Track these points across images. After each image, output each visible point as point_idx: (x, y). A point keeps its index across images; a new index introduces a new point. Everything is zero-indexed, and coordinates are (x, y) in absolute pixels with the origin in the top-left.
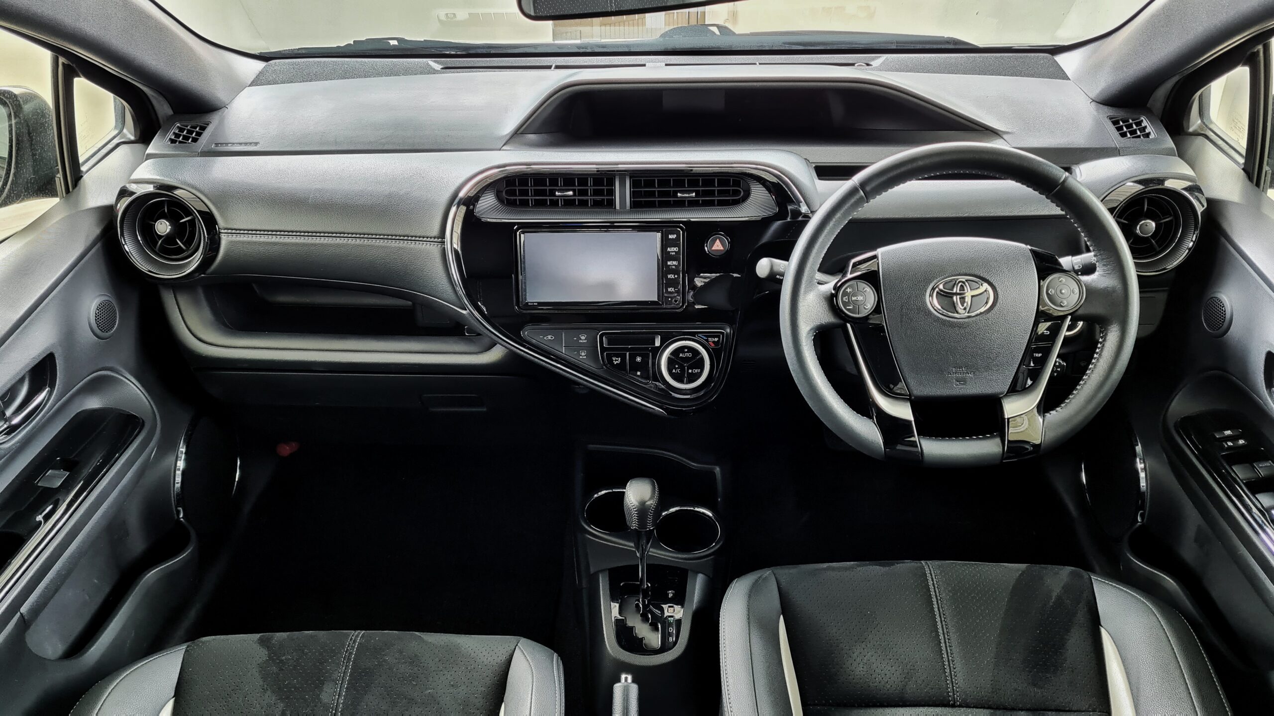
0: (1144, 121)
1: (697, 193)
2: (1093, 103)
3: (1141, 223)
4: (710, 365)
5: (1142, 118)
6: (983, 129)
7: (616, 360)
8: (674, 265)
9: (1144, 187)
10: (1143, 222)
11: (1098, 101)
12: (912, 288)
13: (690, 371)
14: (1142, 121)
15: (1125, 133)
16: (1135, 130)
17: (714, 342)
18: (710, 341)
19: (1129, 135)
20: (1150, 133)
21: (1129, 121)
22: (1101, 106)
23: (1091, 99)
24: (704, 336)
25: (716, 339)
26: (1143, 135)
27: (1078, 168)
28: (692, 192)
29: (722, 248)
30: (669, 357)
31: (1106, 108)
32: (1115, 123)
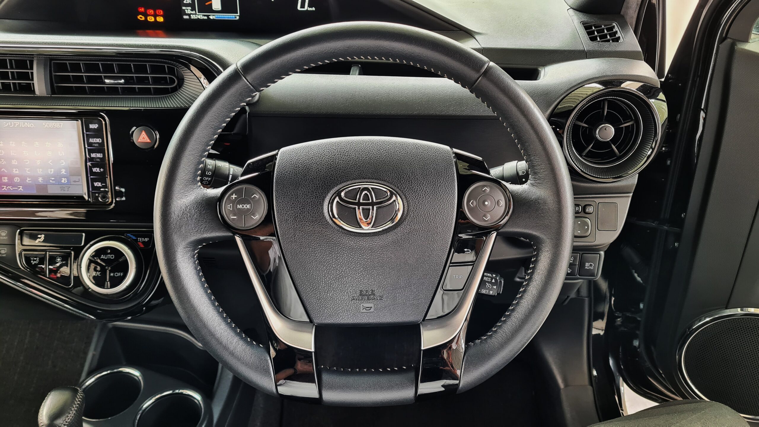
0: (616, 26)
1: (128, 80)
2: (571, 10)
3: (601, 127)
4: (136, 268)
5: (614, 24)
6: (458, 30)
7: (34, 260)
8: (98, 158)
9: (604, 88)
10: (603, 125)
11: (575, 8)
12: (307, 196)
13: (112, 274)
14: (614, 26)
15: (596, 37)
16: (606, 35)
17: (144, 243)
18: (140, 242)
19: (599, 39)
20: (619, 37)
21: (601, 27)
22: (577, 12)
23: (570, 6)
24: (134, 235)
25: (146, 240)
26: (612, 39)
27: (544, 70)
28: (120, 78)
29: (148, 141)
30: (89, 259)
31: (581, 15)
32: (586, 28)
